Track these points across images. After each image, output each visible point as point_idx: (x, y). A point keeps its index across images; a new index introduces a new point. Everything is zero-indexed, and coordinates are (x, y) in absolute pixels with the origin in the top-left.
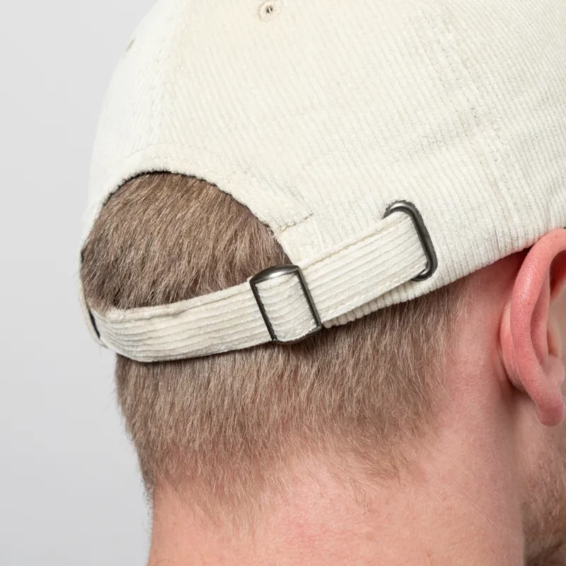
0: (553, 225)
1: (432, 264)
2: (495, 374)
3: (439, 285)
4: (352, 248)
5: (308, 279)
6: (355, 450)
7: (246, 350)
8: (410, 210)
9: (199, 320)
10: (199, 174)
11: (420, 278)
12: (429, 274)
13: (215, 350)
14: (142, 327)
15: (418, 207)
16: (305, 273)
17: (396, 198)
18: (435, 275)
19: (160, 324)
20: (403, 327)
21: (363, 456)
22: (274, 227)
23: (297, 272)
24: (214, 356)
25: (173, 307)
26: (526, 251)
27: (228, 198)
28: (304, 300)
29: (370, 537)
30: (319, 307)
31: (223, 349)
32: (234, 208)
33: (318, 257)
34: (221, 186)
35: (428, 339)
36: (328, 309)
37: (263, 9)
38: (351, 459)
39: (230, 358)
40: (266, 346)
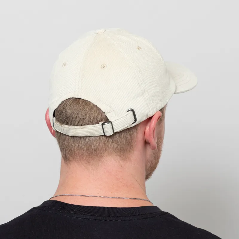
0: (157, 111)
1: (136, 120)
2: (144, 140)
3: (136, 124)
4: (121, 118)
5: (113, 124)
6: (119, 155)
7: (97, 136)
8: (132, 110)
9: (88, 130)
10: (89, 101)
11: (134, 123)
12: (135, 122)
13: (90, 136)
14: (74, 130)
15: (134, 110)
16: (112, 123)
17: (130, 108)
18: (136, 123)
19: (78, 130)
20: (129, 132)
21: (120, 156)
22: (106, 113)
23: (111, 123)
24: (89, 137)
25: (82, 127)
26: (152, 116)
27: (96, 106)
28: (112, 128)
29: (121, 172)
30: (114, 129)
31: (92, 135)
32: (97, 108)
33: (115, 120)
34: (94, 104)
35: (133, 134)
36: (116, 130)
37: (102, 66)
38: (118, 157)
39: (93, 137)
40: (102, 136)
